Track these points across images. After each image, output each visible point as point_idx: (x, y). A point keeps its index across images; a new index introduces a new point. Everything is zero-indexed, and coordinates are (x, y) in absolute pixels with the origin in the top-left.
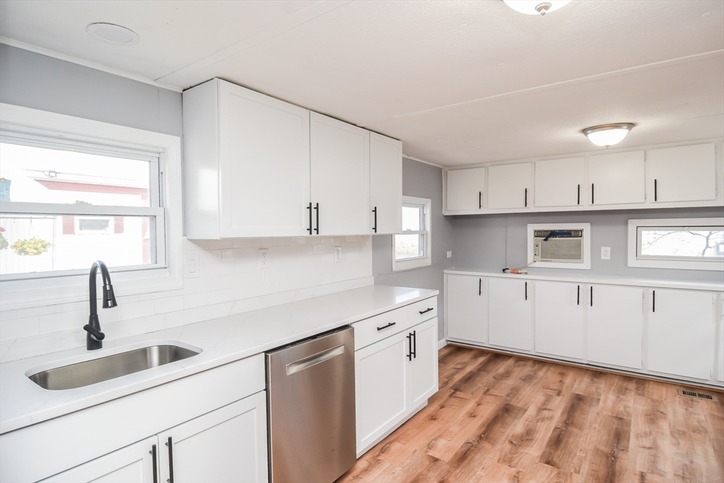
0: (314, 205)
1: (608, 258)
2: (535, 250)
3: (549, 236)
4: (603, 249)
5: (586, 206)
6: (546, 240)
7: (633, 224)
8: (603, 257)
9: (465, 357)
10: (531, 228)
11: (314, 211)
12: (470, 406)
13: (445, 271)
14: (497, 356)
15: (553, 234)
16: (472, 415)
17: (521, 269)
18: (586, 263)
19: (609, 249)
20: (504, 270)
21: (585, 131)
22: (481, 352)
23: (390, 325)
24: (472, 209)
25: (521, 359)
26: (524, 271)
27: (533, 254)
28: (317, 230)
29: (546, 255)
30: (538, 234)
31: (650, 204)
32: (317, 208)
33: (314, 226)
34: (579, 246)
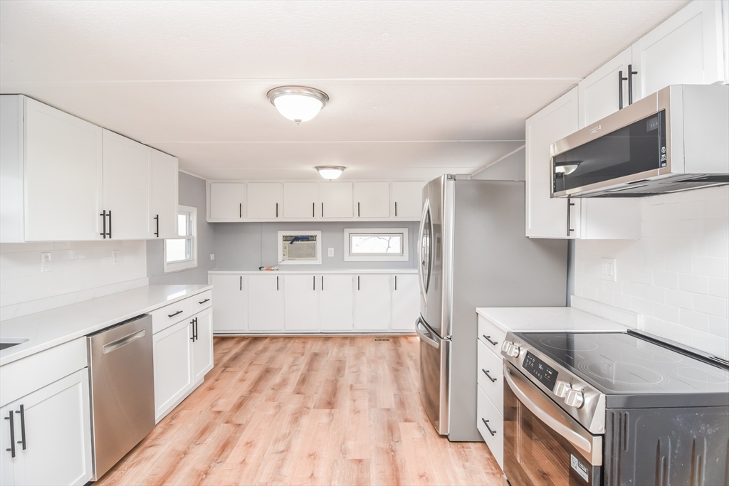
0: (107, 213)
1: (333, 255)
2: (284, 252)
3: (294, 240)
4: (329, 249)
5: (318, 219)
6: (291, 243)
7: (347, 231)
8: (329, 255)
9: (229, 344)
10: (281, 234)
11: (107, 218)
12: (240, 375)
13: (209, 272)
14: (256, 339)
15: (297, 238)
16: (242, 380)
17: (273, 266)
18: (318, 261)
19: (333, 249)
20: (260, 268)
21: (317, 168)
22: (243, 338)
23: (178, 313)
24: (233, 218)
25: (274, 338)
26: (276, 268)
27: (282, 255)
28: (110, 234)
29: (291, 255)
30: (286, 238)
31: (356, 219)
32: (110, 215)
33: (107, 231)
34: (314, 248)
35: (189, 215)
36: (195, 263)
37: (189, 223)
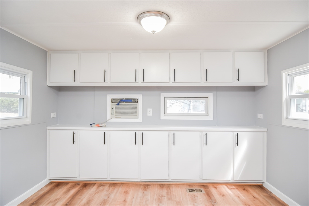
1: (151, 115)
2: (112, 111)
3: (120, 102)
4: (148, 109)
5: (140, 83)
6: (118, 104)
7: (163, 95)
8: (148, 115)
9: (63, 189)
10: (110, 96)
13: (48, 128)
14: (86, 185)
15: (122, 101)
17: (101, 124)
18: (140, 119)
19: (151, 109)
20: (91, 125)
22: (76, 184)
24: (68, 82)
25: (101, 184)
26: (104, 125)
27: (110, 114)
29: (118, 114)
30: (113, 101)
31: (172, 84)
34: (136, 108)
35: (23, 76)
36: (29, 121)
37: (23, 84)
